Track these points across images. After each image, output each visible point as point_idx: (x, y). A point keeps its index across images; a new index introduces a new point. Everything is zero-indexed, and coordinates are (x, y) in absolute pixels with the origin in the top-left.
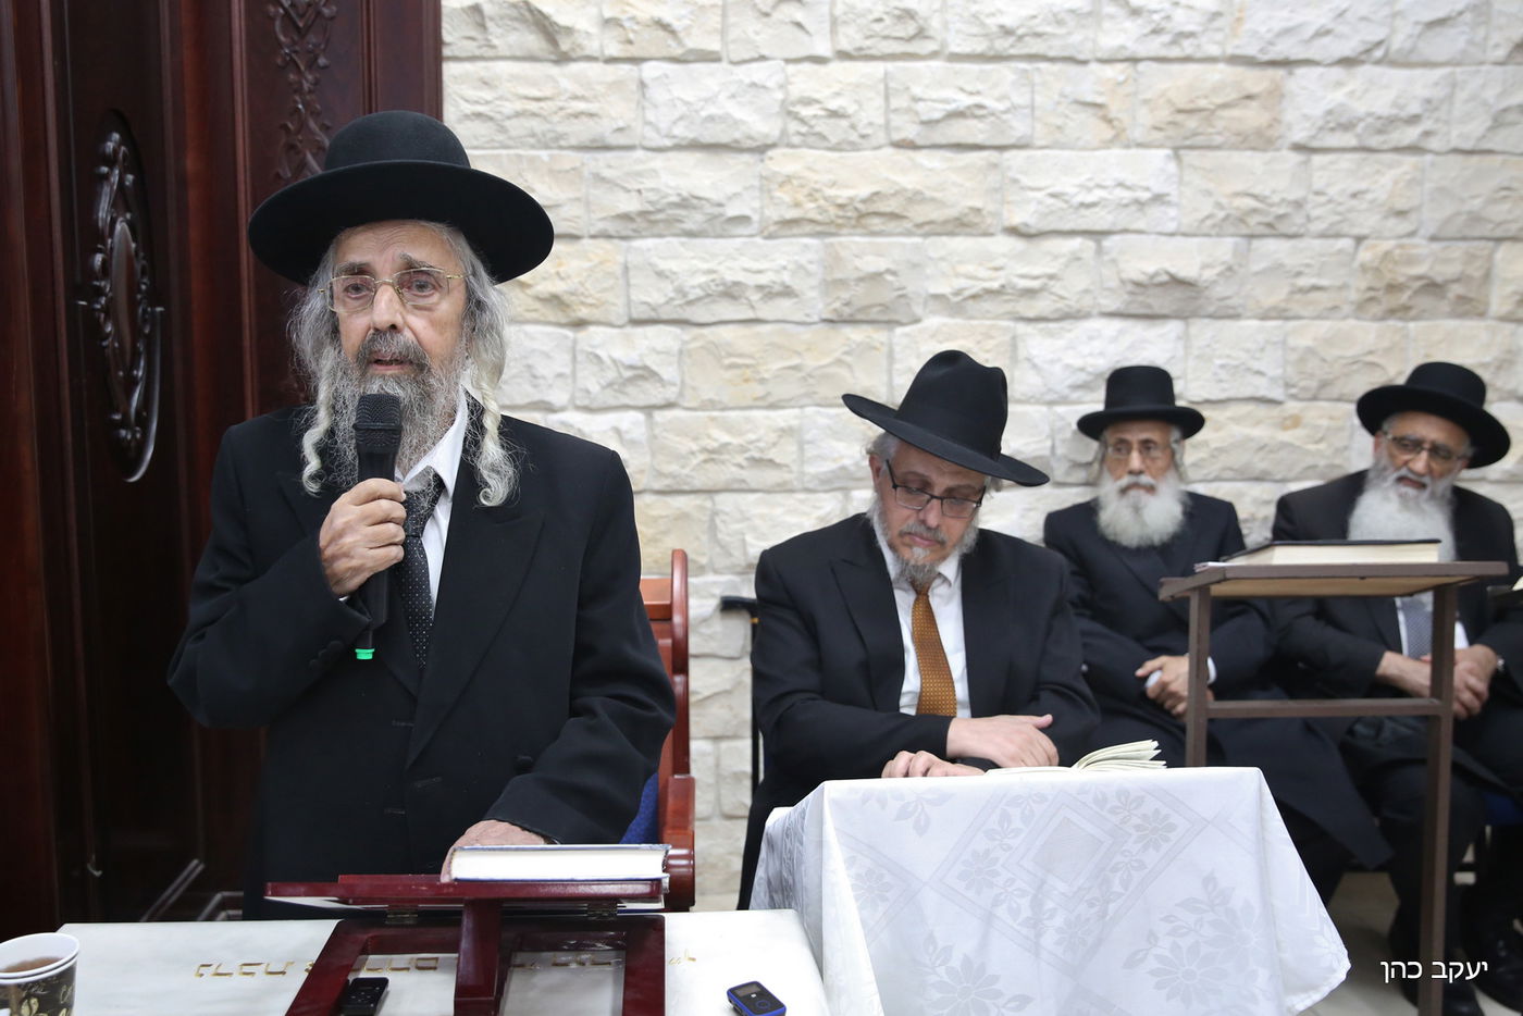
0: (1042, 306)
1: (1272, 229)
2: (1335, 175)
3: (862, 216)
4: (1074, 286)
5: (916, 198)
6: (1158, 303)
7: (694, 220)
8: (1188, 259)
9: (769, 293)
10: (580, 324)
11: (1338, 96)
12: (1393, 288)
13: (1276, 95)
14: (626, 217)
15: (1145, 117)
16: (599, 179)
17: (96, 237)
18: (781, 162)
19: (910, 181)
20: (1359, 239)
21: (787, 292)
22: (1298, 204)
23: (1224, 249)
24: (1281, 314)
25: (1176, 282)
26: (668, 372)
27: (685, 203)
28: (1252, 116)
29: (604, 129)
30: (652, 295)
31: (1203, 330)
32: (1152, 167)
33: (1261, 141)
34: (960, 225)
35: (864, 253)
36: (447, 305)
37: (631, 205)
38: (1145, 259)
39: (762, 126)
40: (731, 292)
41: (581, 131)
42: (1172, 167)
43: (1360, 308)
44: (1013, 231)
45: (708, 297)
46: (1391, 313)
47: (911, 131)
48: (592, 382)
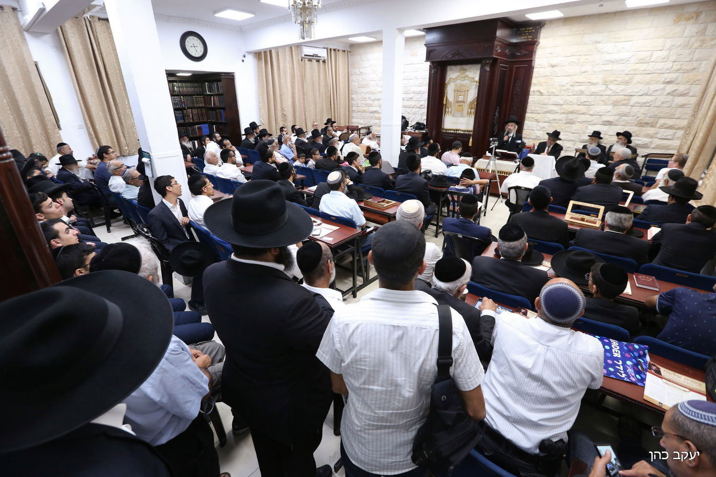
0: (592, 123)
1: (625, 115)
2: (635, 109)
3: (571, 112)
4: (596, 121)
5: (578, 111)
6: (606, 123)
7: (552, 112)
8: (611, 119)
9: (559, 120)
10: (538, 122)
11: (638, 100)
12: (641, 123)
13: (629, 99)
14: (545, 112)
15: (610, 102)
16: (543, 108)
17: (495, 115)
18: (563, 107)
19: (577, 109)
20: (638, 117)
21: (561, 120)
22: (629, 113)
23: (617, 118)
24: (624, 126)
25: (609, 121)
26: (547, 127)
27: (552, 111)
28: (625, 102)
29: (545, 103)
30: (547, 120)
31: (612, 127)
32: (609, 108)
33: (626, 105)
34: (583, 114)
35: (571, 116)
36: (513, 127)
37: (546, 110)
38: (605, 118)
39: (562, 102)
40: (555, 120)
41: (542, 103)
42: (612, 108)
43: (636, 125)
44: (590, 115)
45: (552, 120)
46: (640, 126)
47: (579, 103)
48: (539, 128)
